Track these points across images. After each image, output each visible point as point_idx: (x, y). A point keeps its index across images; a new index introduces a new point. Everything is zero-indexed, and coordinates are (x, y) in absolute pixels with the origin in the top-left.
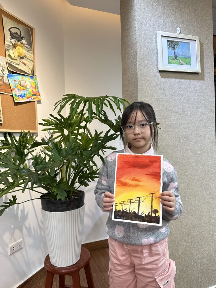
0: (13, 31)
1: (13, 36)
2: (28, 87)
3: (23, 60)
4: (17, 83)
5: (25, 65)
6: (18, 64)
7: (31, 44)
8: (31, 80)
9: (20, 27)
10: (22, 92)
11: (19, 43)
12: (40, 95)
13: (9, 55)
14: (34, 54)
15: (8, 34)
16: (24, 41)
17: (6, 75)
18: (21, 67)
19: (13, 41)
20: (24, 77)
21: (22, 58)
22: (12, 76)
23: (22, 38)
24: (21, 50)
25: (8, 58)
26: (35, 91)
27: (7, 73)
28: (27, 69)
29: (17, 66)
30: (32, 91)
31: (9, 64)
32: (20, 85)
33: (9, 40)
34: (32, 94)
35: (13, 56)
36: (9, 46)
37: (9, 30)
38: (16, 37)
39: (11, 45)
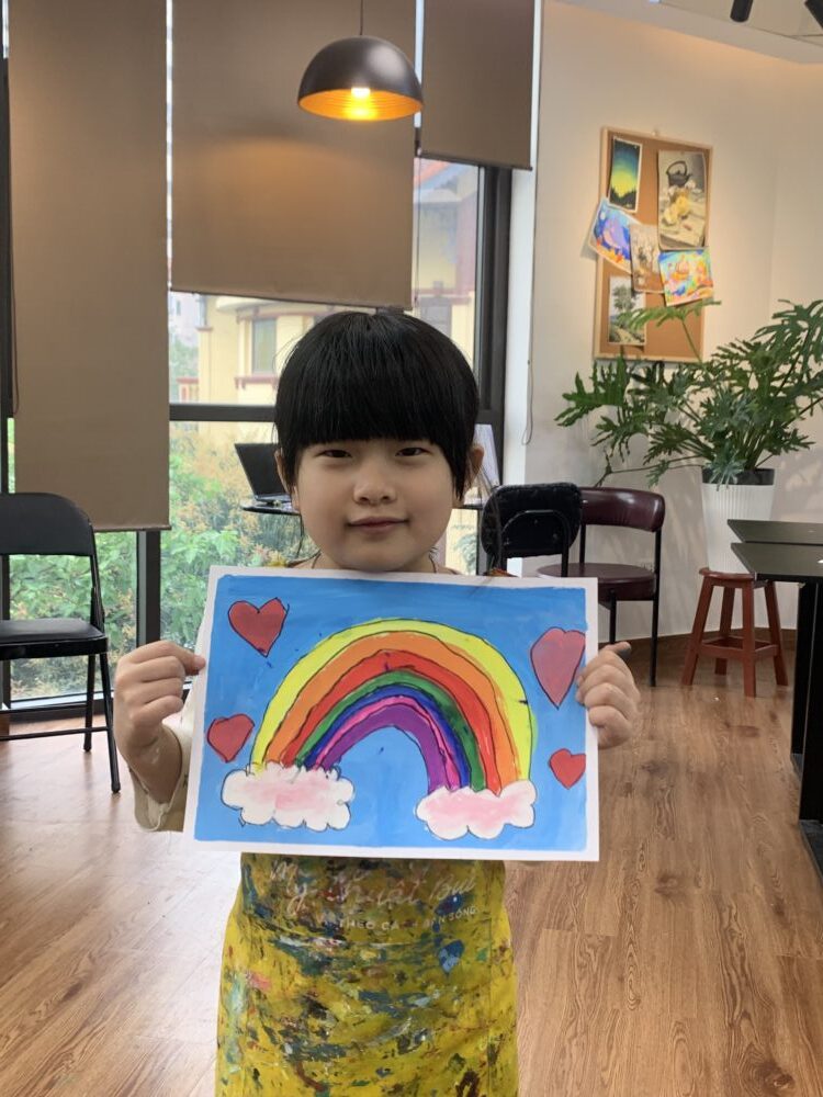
0: (673, 171)
1: (673, 181)
2: (691, 273)
3: (686, 222)
4: (673, 268)
5: (689, 229)
6: (677, 233)
7: (703, 184)
8: (700, 258)
9: (687, 157)
10: (680, 286)
11: (682, 190)
12: (712, 286)
13: (664, 221)
14: (707, 202)
15: (664, 179)
16: (691, 184)
17: (656, 259)
18: (683, 236)
19: (672, 190)
20: (685, 254)
21: (684, 218)
22: (666, 257)
23: (687, 179)
24: (685, 203)
25: (662, 226)
26: (703, 277)
27: (657, 253)
28: (692, 238)
29: (674, 237)
30: (699, 280)
31: (663, 237)
32: (678, 272)
33: (666, 191)
34: (698, 285)
35: (669, 220)
36: (665, 202)
37: (668, 173)
38: (677, 180)
39: (668, 199)
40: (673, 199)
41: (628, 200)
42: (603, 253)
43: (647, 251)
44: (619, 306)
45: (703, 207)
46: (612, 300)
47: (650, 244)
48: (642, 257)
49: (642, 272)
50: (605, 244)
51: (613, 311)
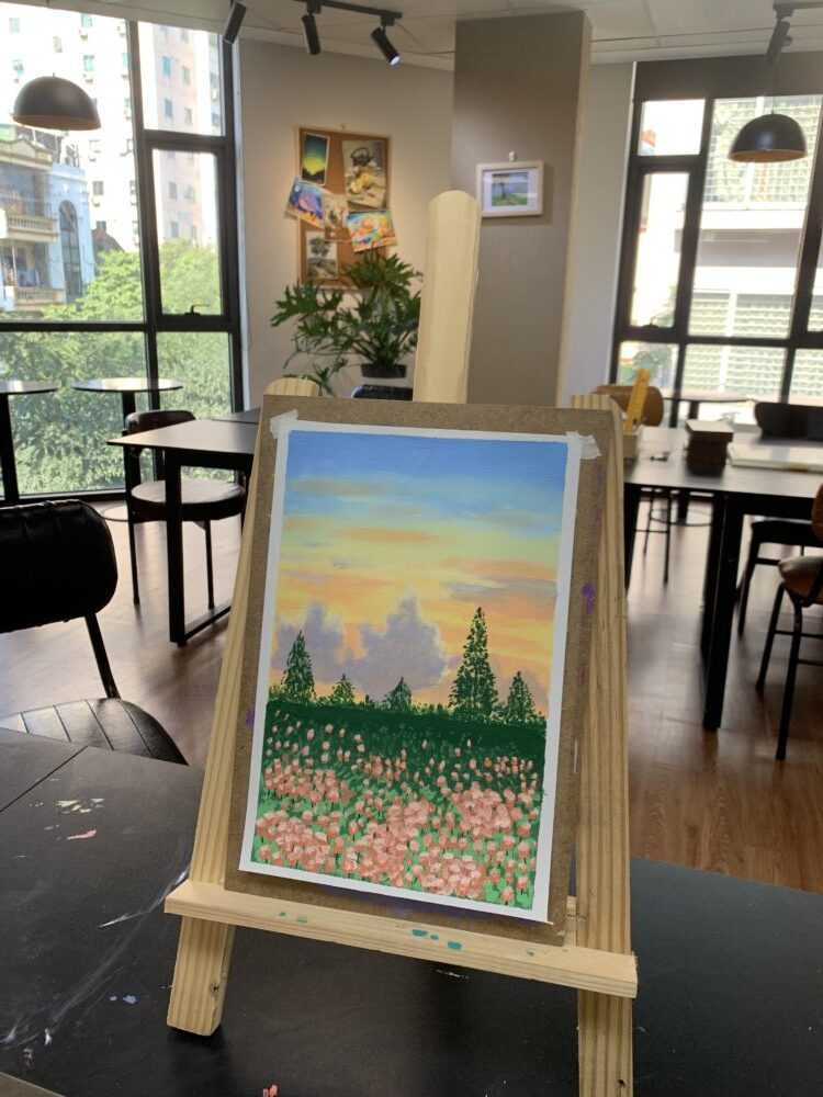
0: (357, 155)
1: (356, 162)
2: (375, 227)
3: (371, 191)
4: (359, 225)
5: (372, 196)
6: (362, 199)
7: (384, 165)
8: (383, 217)
9: (368, 144)
10: (366, 237)
12: (394, 236)
13: (351, 191)
14: (387, 177)
15: (348, 161)
16: (373, 163)
17: (345, 218)
18: (368, 201)
19: (356, 169)
20: (369, 214)
21: (368, 188)
22: (353, 217)
23: (369, 160)
26: (386, 230)
27: (346, 214)
28: (374, 202)
29: (360, 202)
30: (382, 232)
31: (350, 204)
32: (365, 227)
33: (351, 170)
34: (381, 235)
35: (355, 189)
36: (350, 178)
37: (352, 156)
38: (361, 161)
39: (353, 175)
40: (358, 175)
41: (319, 177)
42: (300, 215)
43: (337, 212)
44: (315, 251)
45: (383, 180)
46: (309, 248)
47: (340, 207)
48: (333, 217)
49: (333, 227)
50: (300, 208)
51: (310, 255)
